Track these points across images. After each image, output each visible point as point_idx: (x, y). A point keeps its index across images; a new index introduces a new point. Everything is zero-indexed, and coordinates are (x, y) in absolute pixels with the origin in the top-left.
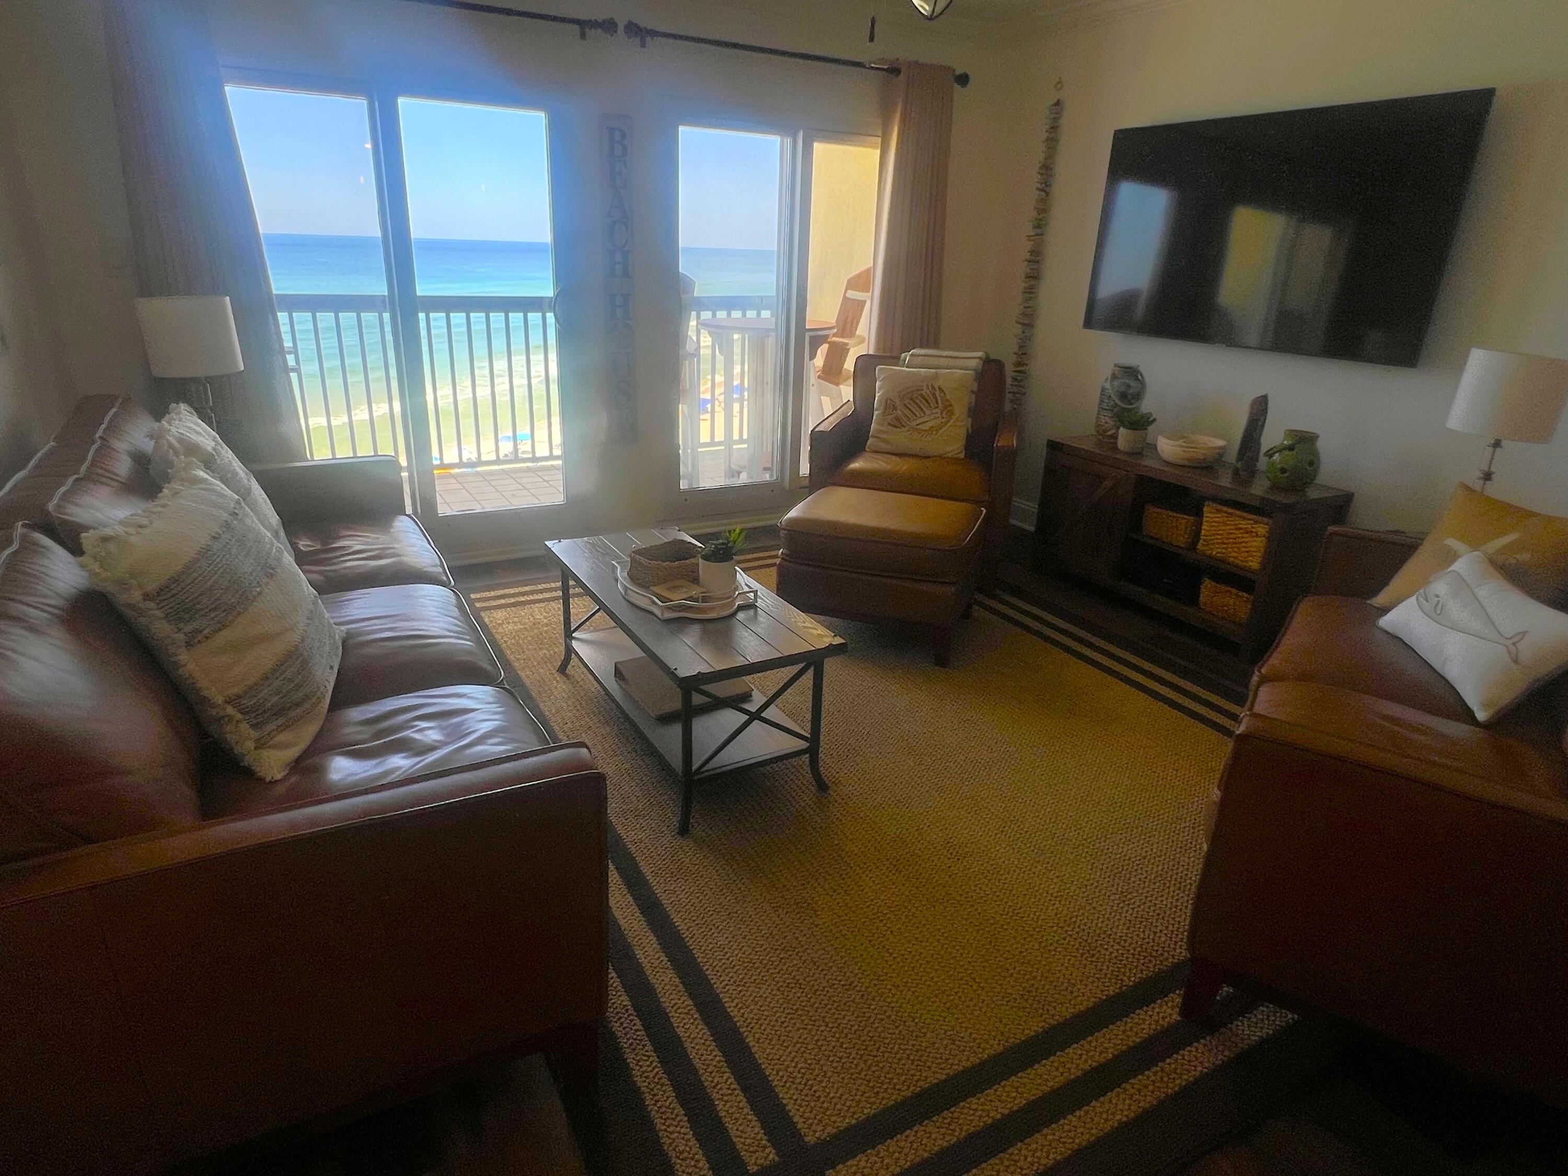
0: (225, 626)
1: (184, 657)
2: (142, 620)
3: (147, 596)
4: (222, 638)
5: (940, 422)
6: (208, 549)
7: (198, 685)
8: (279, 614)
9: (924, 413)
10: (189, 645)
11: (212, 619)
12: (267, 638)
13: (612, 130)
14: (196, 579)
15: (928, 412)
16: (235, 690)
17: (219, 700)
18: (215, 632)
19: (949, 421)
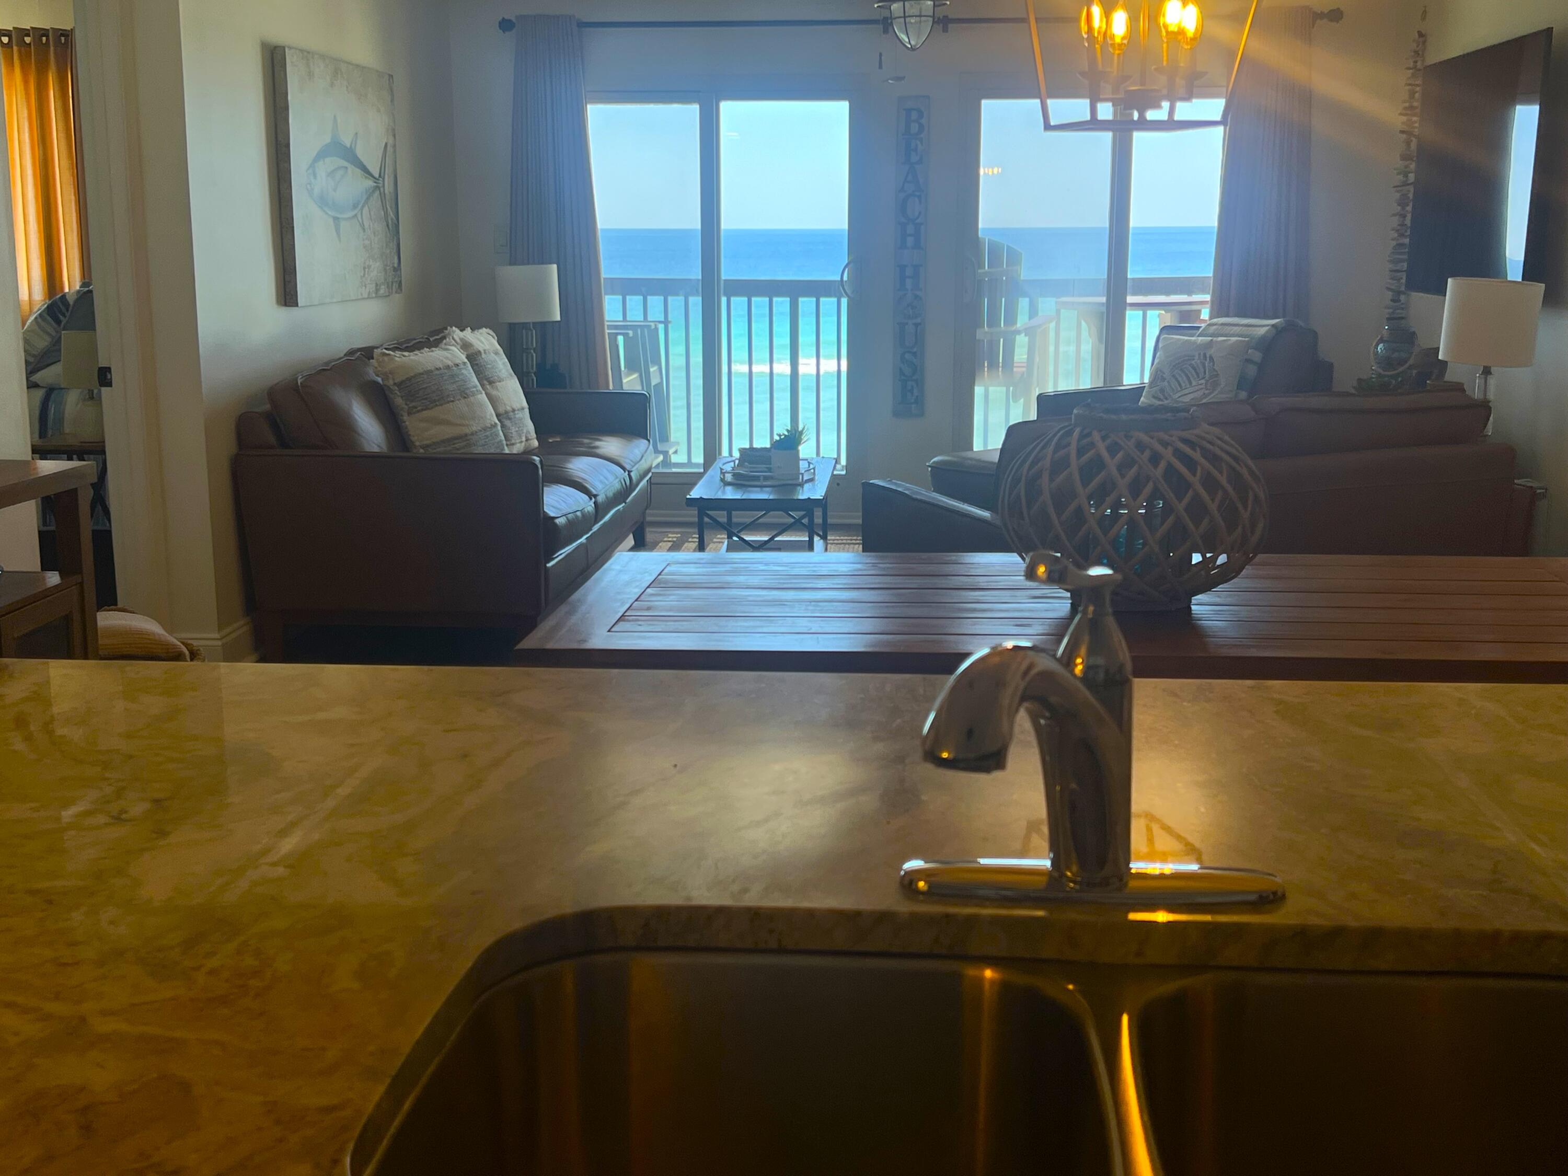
0: (429, 409)
1: (405, 418)
2: (392, 396)
3: (395, 384)
4: (426, 414)
5: (1202, 393)
6: (431, 371)
7: (410, 433)
8: (461, 416)
9: (1190, 383)
10: (409, 414)
11: (423, 403)
12: (448, 423)
13: (909, 111)
14: (419, 382)
15: (1194, 383)
16: (425, 442)
17: (417, 444)
18: (423, 410)
19: (1212, 392)
